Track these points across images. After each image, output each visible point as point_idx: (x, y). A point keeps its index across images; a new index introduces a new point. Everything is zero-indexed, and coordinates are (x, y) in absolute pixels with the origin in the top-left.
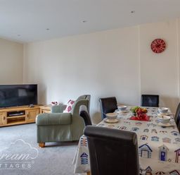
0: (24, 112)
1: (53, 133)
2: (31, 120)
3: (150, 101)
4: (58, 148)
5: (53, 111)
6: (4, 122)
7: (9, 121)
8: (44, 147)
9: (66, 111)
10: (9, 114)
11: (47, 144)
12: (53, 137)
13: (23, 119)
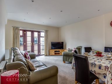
0: (59, 51)
1: (68, 58)
2: (61, 54)
3: (109, 50)
4: (69, 64)
5: (68, 51)
6: (54, 54)
7: (55, 54)
8: (65, 63)
9: (73, 52)
10: (55, 51)
11: (66, 62)
12: (68, 60)
13: (59, 54)
